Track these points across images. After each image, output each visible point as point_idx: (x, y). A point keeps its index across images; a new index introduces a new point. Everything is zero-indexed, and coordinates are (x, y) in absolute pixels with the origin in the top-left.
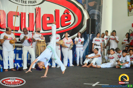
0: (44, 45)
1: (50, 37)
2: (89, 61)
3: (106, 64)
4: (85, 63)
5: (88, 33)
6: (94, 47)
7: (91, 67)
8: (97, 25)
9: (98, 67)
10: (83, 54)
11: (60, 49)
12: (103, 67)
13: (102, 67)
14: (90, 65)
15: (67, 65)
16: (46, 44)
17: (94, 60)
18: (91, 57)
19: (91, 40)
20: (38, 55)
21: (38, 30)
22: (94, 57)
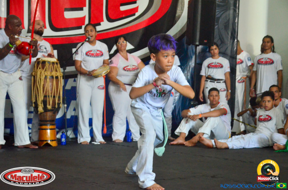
0: (54, 74)
1: (74, 50)
2: (193, 128)
3: (243, 138)
4: (180, 133)
5: (191, 42)
6: (207, 86)
7: (200, 144)
8: (219, 18)
9: (219, 146)
10: (175, 107)
11: (103, 88)
12: (235, 148)
13: (230, 146)
14: (195, 139)
15: (123, 136)
16: (62, 70)
17: (205, 124)
18: (198, 115)
19: (198, 64)
20: (35, 103)
21: (37, 27)
22: (206, 115)
